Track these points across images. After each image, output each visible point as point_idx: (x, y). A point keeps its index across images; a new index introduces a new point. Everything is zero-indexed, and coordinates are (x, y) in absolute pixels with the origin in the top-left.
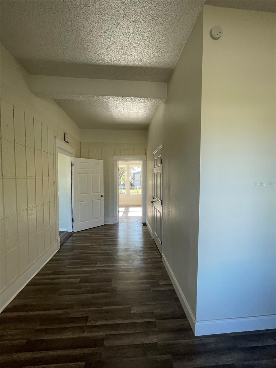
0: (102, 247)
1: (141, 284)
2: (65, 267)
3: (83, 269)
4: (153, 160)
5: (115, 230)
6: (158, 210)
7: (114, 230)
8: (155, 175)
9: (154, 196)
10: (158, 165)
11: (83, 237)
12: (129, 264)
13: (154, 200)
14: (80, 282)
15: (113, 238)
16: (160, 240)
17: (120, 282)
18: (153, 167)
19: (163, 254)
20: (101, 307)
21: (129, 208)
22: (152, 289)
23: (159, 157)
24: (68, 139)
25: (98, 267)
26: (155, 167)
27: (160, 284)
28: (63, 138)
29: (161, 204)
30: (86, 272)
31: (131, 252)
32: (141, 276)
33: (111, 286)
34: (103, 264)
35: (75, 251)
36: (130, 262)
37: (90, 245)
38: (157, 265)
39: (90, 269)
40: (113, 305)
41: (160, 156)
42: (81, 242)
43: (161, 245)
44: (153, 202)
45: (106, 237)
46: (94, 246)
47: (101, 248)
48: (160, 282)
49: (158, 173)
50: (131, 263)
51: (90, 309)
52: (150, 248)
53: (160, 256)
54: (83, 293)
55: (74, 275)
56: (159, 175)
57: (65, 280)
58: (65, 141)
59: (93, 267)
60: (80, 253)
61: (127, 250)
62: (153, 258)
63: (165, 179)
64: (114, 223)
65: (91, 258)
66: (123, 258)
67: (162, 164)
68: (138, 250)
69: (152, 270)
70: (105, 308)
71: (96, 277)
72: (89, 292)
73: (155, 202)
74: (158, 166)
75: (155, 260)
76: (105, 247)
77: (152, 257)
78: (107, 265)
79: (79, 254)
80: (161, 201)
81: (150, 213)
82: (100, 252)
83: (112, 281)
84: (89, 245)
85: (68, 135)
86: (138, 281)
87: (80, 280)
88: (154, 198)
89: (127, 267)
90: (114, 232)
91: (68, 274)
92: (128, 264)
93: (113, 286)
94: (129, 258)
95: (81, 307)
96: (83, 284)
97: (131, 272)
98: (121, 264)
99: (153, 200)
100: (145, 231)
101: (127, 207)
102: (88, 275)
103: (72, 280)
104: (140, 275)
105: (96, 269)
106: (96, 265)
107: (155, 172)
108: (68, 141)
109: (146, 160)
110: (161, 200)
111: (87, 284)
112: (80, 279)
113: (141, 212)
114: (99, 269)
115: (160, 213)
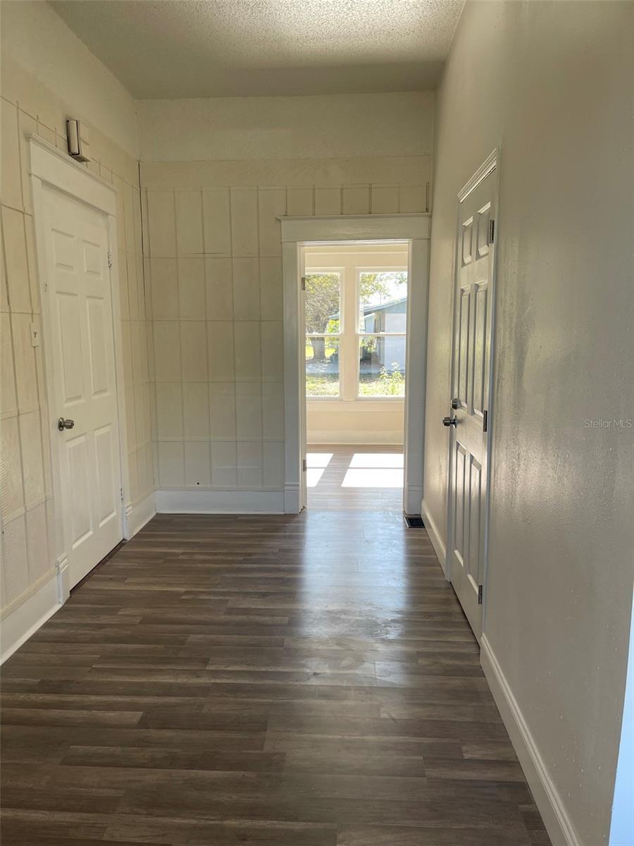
0: (233, 602)
1: (384, 748)
2: (88, 669)
3: (154, 679)
4: (459, 232)
5: (291, 537)
6: (472, 458)
7: (285, 537)
8: (465, 298)
9: (456, 396)
10: (478, 251)
11: (160, 562)
12: (341, 672)
13: (459, 413)
14: (143, 724)
15: (279, 570)
16: (477, 582)
17: (297, 735)
18: (458, 264)
19: (484, 641)
20: (222, 820)
21: (353, 455)
22: (427, 773)
23: (482, 211)
24: (82, 144)
25: (216, 673)
26: (464, 264)
27: (467, 756)
28: (62, 144)
29: (485, 430)
30: (167, 690)
31: (352, 626)
32: (386, 719)
33: (262, 748)
34: (235, 663)
35: (127, 613)
36: (344, 663)
37: (186, 593)
38: (456, 682)
39: (182, 680)
40: (266, 817)
41: (488, 205)
42: (152, 580)
43: (480, 602)
44: (450, 422)
45: (250, 566)
46: (201, 597)
47: (230, 605)
48: (464, 748)
49: (477, 286)
50: (348, 667)
51: (177, 821)
52: (430, 615)
53: (472, 650)
54: (153, 764)
55: (120, 699)
56: (481, 295)
57: (85, 712)
58: (73, 155)
59: (196, 674)
60: (146, 621)
61: (333, 617)
62: (440, 654)
63: (504, 311)
64: (287, 512)
65: (189, 641)
66: (314, 646)
67: (493, 246)
68: (379, 621)
69: (435, 702)
70: (232, 823)
71: (205, 711)
72: (172, 762)
73: (461, 421)
74: (478, 257)
75: (451, 662)
76: (246, 604)
77: (437, 650)
78: (251, 668)
79: (141, 623)
80: (486, 414)
81: (441, 474)
82: (223, 618)
83: (266, 730)
84: (182, 590)
85: (81, 126)
86: (372, 738)
87: (143, 718)
88: (455, 407)
89: (329, 683)
90: (285, 545)
91: (97, 694)
92: (336, 671)
93: (268, 748)
94: (339, 648)
95: (145, 812)
96: (153, 733)
97: (345, 703)
98: (308, 671)
99: (452, 414)
100: (417, 547)
101: (344, 451)
102: (173, 700)
103: (112, 714)
104: (384, 715)
105: (204, 680)
106: (207, 668)
107: (465, 284)
108: (84, 154)
109: (430, 235)
110: (486, 408)
111: (168, 734)
112: (141, 713)
113: (402, 471)
114: (218, 681)
115: (479, 467)
